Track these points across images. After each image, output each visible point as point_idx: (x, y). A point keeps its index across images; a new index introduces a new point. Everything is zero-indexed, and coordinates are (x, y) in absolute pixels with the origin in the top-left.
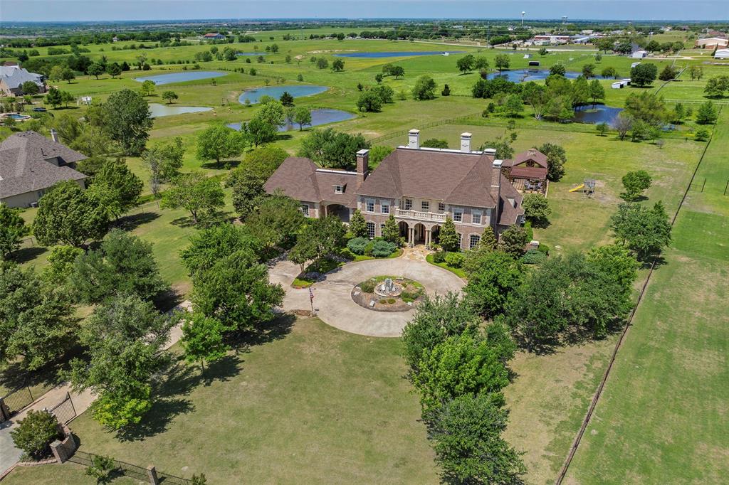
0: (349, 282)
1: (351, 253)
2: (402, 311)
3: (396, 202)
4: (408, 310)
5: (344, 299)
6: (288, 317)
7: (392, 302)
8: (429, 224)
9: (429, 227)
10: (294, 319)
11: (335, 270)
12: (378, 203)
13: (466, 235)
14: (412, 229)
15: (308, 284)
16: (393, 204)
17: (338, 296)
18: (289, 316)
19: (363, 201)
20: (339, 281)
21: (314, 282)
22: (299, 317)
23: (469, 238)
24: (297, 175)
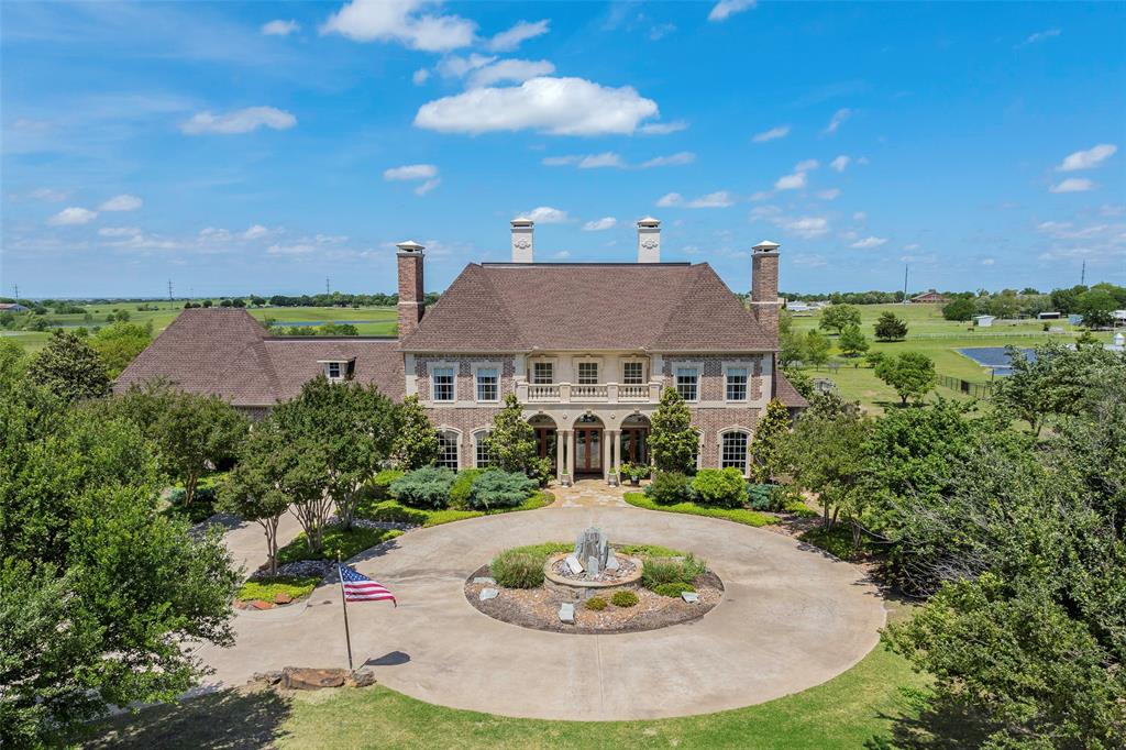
0: (444, 572)
1: (406, 510)
2: (682, 621)
3: (519, 363)
4: (701, 617)
5: (455, 618)
6: (245, 704)
7: (625, 602)
8: (613, 412)
9: (613, 423)
10: (280, 709)
11: (376, 548)
12: (466, 373)
13: (711, 436)
14: (565, 434)
15: (295, 590)
16: (509, 372)
17: (424, 610)
18: (253, 699)
19: (421, 372)
20: (403, 575)
21: (318, 585)
22: (300, 696)
23: (720, 440)
24: (212, 349)
